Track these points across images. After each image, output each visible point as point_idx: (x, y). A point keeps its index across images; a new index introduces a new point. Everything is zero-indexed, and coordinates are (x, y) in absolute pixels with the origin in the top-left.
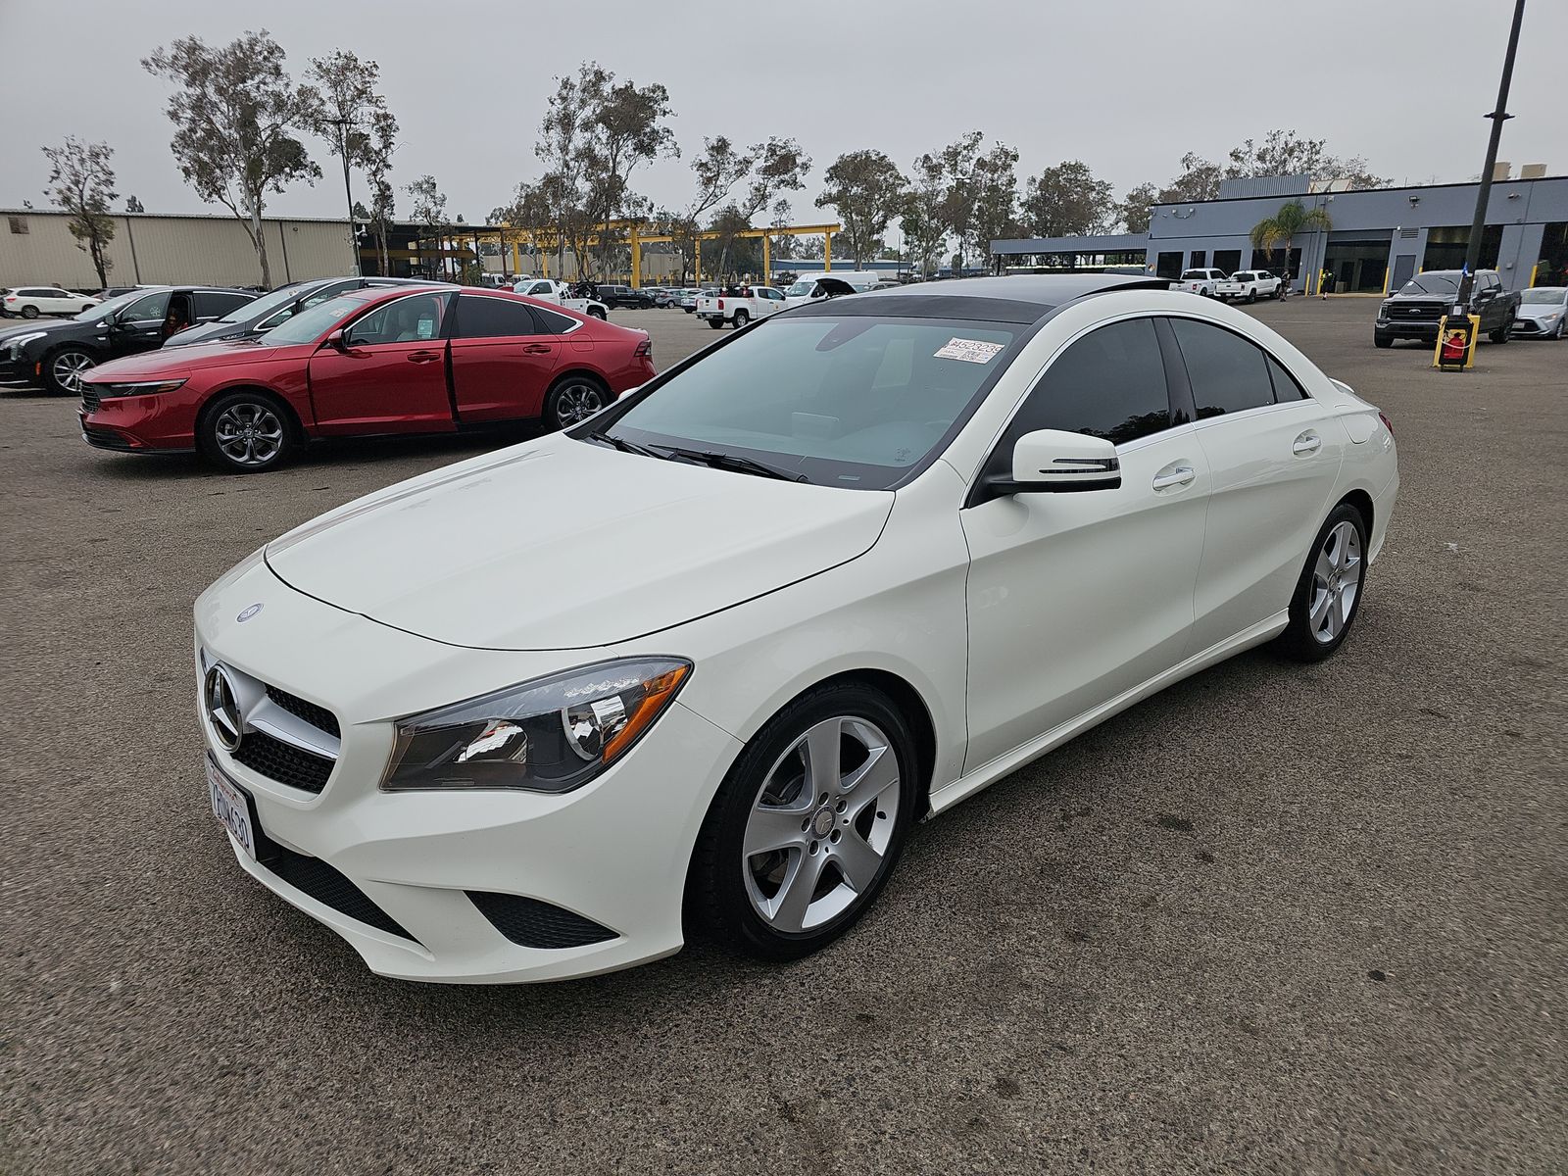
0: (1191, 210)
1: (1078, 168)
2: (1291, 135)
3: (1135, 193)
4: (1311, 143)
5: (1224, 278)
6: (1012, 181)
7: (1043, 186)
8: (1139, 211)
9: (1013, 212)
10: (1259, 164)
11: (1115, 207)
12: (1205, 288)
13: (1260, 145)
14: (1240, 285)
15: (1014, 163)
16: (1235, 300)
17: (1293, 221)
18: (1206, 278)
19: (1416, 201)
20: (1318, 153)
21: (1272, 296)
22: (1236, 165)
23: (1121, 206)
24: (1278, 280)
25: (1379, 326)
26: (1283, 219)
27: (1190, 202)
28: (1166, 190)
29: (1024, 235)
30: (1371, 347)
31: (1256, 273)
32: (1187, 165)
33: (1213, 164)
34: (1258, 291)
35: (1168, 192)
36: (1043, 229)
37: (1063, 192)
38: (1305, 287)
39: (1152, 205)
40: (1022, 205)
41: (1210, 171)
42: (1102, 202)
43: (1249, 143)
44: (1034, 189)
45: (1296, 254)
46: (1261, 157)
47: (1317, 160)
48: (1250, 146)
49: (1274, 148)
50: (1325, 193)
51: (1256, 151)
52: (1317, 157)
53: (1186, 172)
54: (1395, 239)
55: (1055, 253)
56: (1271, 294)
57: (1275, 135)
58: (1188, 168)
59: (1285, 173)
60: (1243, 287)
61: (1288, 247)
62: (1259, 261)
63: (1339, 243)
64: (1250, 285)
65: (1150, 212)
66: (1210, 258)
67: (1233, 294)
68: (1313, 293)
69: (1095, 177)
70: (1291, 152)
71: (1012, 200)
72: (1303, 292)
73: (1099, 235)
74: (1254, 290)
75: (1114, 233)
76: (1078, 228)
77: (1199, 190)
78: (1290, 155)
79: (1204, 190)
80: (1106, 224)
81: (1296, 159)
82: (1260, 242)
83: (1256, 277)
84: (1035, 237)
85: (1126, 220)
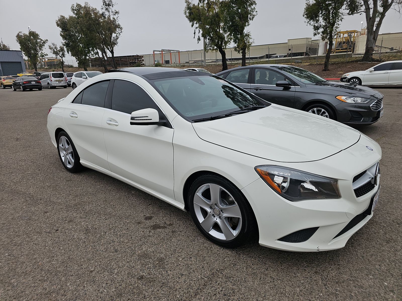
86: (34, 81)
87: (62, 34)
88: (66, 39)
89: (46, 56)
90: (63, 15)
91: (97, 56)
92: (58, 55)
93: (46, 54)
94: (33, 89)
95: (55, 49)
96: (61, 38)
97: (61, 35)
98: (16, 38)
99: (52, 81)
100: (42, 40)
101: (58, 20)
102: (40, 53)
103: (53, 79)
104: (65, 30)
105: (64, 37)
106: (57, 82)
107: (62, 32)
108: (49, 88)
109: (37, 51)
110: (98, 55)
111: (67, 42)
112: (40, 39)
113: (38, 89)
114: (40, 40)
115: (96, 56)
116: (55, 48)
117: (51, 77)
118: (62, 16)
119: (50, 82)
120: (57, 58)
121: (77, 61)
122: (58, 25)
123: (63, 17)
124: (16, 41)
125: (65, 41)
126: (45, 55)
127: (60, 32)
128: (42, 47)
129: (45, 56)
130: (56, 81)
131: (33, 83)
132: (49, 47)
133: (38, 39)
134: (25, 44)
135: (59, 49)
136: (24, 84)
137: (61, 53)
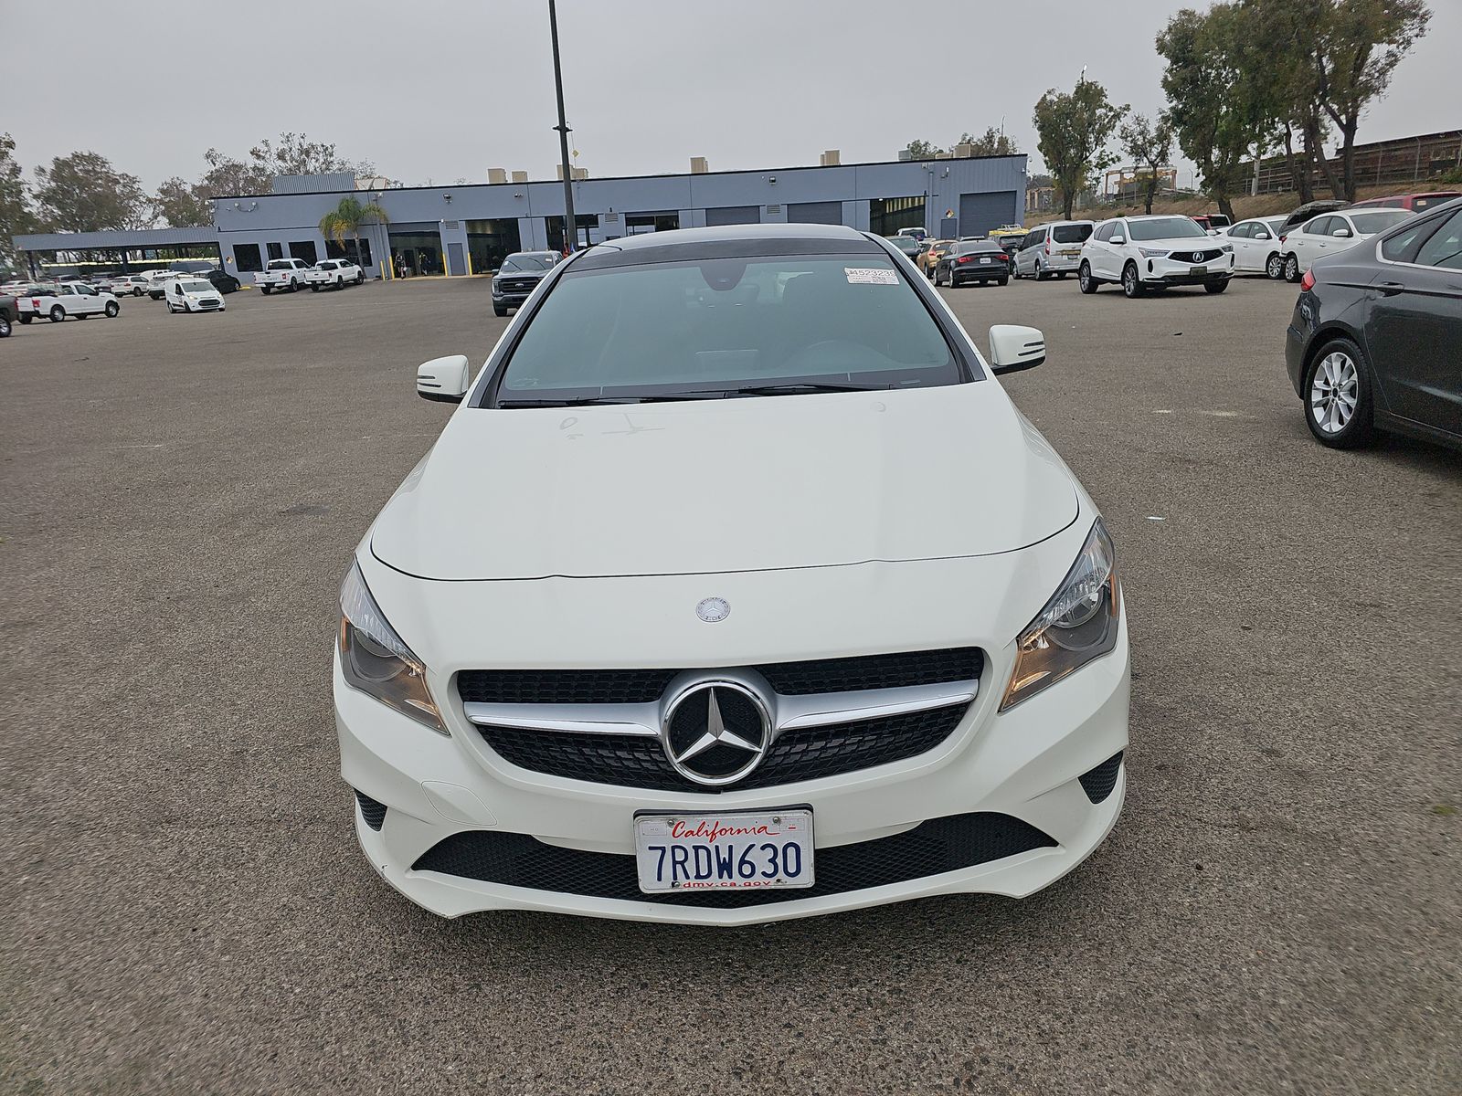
0: (254, 204)
1: (93, 159)
2: (302, 137)
3: (166, 187)
4: (323, 146)
5: (308, 267)
6: (16, 170)
7: (56, 175)
8: (177, 204)
9: (27, 205)
10: (280, 163)
11: (150, 201)
12: (293, 277)
13: (277, 146)
14: (326, 273)
15: (11, 151)
16: (325, 287)
17: (352, 212)
18: (291, 268)
19: (448, 198)
20: (331, 155)
21: (356, 282)
22: (260, 163)
23: (156, 200)
24: (357, 268)
25: (496, 299)
26: (345, 212)
27: (225, 198)
28: (198, 184)
29: (48, 229)
30: (492, 317)
31: (337, 261)
32: (212, 161)
33: (238, 160)
34: (344, 278)
35: (201, 186)
36: (69, 222)
37: (83, 183)
38: (381, 273)
39: (211, 198)
40: (36, 197)
41: (237, 168)
42: (134, 195)
43: (265, 142)
44: (46, 180)
45: (365, 243)
46: (281, 156)
47: (332, 162)
48: (267, 145)
49: (291, 149)
50: (370, 190)
51: (274, 151)
52: (332, 159)
53: (213, 169)
54: (442, 230)
55: (97, 249)
56: (354, 280)
57: (287, 137)
58: (215, 164)
59: (307, 172)
60: (330, 275)
61: (356, 237)
62: (333, 250)
63: (398, 234)
64: (336, 273)
65: (211, 206)
66: (286, 249)
67: (323, 281)
68: (389, 278)
69: (117, 168)
70: (307, 153)
71: (21, 192)
72: (380, 277)
73: (139, 229)
74: (340, 277)
75: (156, 227)
76: (114, 221)
77: (231, 185)
78: (308, 156)
79: (236, 186)
80: (145, 218)
81: (314, 160)
82: (330, 231)
83: (339, 265)
84: (64, 232)
85: (164, 214)
86: (991, 255)
87: (1170, 79)
88: (1178, 96)
89: (1114, 162)
90: (1189, 8)
91: (1282, 149)
92: (1145, 159)
93: (1117, 157)
94: (989, 282)
95: (1140, 138)
96: (1164, 92)
97: (1166, 84)
98: (1033, 113)
99: (1048, 252)
100: (1111, 109)
101: (1165, 29)
102: (1097, 153)
103: (1054, 246)
104: (1185, 60)
105: (1172, 89)
106: (1065, 257)
107: (1170, 71)
108: (1035, 280)
109: (1087, 150)
110: (1284, 146)
111: (1180, 106)
112: (1106, 106)
113: (996, 282)
114: (1104, 111)
115: (1279, 148)
116: (1141, 133)
117: (1049, 240)
118: (1184, 12)
119: (1042, 259)
120: (1138, 168)
121: (1198, 175)
122: (1162, 48)
123: (1189, 15)
124: (1033, 124)
125: (1175, 102)
126: (1112, 159)
127: (1163, 72)
128: (1105, 134)
129: (1111, 163)
130: (1063, 253)
131: (986, 261)
132: (1123, 132)
133: (1101, 107)
134: (1056, 129)
135: (1153, 133)
136: (958, 264)
137: (1156, 150)
